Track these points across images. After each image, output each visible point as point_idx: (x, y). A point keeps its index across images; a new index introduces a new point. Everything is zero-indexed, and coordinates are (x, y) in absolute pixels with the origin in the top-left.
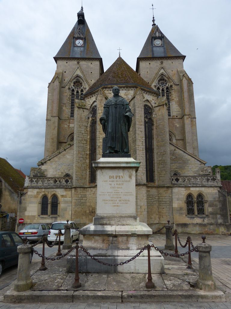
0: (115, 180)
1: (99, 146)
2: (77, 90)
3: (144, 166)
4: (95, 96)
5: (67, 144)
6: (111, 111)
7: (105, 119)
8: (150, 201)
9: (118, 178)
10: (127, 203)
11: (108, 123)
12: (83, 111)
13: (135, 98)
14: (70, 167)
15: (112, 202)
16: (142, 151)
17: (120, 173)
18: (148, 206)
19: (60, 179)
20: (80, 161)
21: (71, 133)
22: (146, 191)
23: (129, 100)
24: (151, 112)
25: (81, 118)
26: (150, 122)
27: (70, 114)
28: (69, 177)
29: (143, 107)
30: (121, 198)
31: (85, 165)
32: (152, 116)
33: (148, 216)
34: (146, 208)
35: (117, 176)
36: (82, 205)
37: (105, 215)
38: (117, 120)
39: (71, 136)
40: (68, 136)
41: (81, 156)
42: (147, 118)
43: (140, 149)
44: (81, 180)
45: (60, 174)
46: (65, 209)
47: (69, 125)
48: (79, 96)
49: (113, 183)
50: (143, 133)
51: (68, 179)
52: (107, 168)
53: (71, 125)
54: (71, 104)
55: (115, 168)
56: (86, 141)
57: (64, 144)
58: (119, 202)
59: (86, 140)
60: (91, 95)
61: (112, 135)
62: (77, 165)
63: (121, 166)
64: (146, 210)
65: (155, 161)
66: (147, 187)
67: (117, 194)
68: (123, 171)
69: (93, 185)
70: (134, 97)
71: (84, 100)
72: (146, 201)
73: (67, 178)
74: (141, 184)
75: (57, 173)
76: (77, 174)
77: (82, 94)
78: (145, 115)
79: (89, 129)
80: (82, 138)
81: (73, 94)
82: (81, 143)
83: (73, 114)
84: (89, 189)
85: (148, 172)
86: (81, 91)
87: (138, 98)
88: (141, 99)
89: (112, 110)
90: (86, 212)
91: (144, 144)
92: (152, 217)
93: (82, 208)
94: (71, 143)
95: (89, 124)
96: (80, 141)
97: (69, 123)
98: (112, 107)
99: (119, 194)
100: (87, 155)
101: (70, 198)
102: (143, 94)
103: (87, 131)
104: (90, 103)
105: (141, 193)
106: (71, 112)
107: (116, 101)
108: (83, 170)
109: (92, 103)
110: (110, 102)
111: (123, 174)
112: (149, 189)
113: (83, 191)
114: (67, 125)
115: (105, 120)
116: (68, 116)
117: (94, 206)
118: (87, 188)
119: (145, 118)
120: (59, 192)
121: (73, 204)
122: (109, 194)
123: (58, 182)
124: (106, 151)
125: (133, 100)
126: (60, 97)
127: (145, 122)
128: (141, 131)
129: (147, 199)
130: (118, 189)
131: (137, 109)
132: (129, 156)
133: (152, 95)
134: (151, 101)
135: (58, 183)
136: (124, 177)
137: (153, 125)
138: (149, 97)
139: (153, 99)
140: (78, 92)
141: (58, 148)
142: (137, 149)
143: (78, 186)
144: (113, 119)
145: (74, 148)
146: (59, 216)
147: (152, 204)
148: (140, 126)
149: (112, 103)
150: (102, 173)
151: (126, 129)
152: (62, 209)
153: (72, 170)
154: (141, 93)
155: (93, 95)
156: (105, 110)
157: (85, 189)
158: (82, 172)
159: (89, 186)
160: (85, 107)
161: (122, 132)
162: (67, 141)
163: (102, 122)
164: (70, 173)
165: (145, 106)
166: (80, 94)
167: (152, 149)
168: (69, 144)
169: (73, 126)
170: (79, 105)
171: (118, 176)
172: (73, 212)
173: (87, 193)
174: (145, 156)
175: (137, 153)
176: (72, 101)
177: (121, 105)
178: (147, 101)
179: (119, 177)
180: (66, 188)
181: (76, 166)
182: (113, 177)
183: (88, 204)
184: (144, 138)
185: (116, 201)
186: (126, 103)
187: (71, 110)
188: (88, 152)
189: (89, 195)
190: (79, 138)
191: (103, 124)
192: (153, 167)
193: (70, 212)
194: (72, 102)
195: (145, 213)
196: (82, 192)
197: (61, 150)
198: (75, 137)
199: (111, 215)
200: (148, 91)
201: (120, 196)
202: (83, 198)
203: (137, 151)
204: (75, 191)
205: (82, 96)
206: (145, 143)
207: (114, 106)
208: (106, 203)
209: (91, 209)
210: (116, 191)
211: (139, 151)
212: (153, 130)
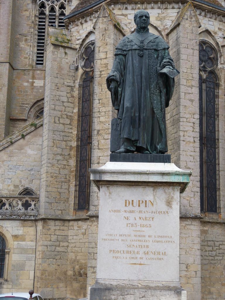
0: (137, 208)
1: (99, 131)
2: (51, 4)
3: (197, 176)
4: (91, 20)
5: (28, 123)
6: (130, 64)
7: (118, 80)
8: (207, 253)
9: (143, 206)
10: (160, 259)
11: (123, 89)
12: (66, 53)
13: (181, 27)
14: (33, 174)
15: (128, 255)
16: (192, 145)
17: (148, 194)
18: (202, 264)
19: (12, 199)
20: (55, 162)
21: (36, 101)
22: (199, 233)
23: (167, 31)
24: (214, 58)
25: (60, 68)
26: (211, 80)
27: (35, 58)
28: (31, 196)
29: (197, 47)
30: (147, 247)
31: (66, 172)
32: (217, 65)
33: (202, 287)
34: (200, 269)
35: (141, 202)
36: (58, 257)
37: (114, 283)
38: (144, 84)
39: (36, 105)
40: (29, 106)
41: (59, 151)
42: (205, 71)
43: (188, 139)
44: (57, 203)
45: (12, 188)
46: (21, 267)
47: (33, 83)
48: (54, 19)
49: (131, 216)
50: (197, 104)
51: (29, 200)
52: (120, 183)
53: (38, 83)
54: (39, 36)
55: (136, 184)
56: (70, 118)
57: (22, 125)
58: (144, 256)
59: (71, 116)
60: (83, 18)
61: (132, 115)
62: (50, 171)
63: (150, 180)
64: (199, 274)
65: (220, 165)
66: (201, 222)
67: (140, 238)
68: (154, 190)
69: (83, 214)
70: (179, 25)
71: (68, 29)
72: (198, 253)
73: (27, 199)
74: (188, 216)
75: (6, 187)
76: (49, 189)
77: (62, 14)
78: (200, 64)
79: (76, 93)
80: (62, 111)
81: (42, 13)
82: (60, 123)
83: (43, 57)
84: (75, 223)
85: (205, 190)
86: (60, 8)
87: (187, 25)
88: (192, 30)
89: (133, 61)
90: (65, 273)
91: (197, 129)
92: (213, 289)
93: (59, 265)
94: (37, 122)
95: (78, 81)
96: (57, 119)
97: (33, 78)
98: (132, 54)
99: (143, 239)
100: (71, 150)
101: (32, 241)
102: (197, 18)
103: (73, 97)
104: (80, 35)
105: (187, 236)
106: (38, 53)
107: (142, 42)
108: (62, 182)
109: (84, 36)
110: (129, 44)
111: (154, 196)
112: (205, 228)
113: (62, 228)
114: (28, 82)
115: (117, 82)
116: (31, 63)
117: (83, 262)
118: (69, 221)
119: (200, 70)
120: (9, 229)
121: (39, 255)
122: (123, 238)
123: (7, 206)
124: (119, 149)
125: (175, 31)
126: (13, 19)
127: (202, 81)
128: (192, 101)
129: (202, 250)
130: (143, 229)
131: (183, 51)
132: (167, 160)
133: (218, 19)
134: (216, 33)
135: (7, 209)
136: (157, 204)
137: (218, 85)
138: (211, 23)
139: (219, 29)
140: (52, 9)
141: (8, 133)
142: (182, 138)
143: (50, 217)
144: (136, 81)
145: (44, 134)
146: (7, 281)
147: (212, 262)
148: (189, 89)
149: (132, 46)
150: (110, 193)
151: (161, 102)
152: (13, 266)
153: (38, 182)
154: (193, 14)
155: (88, 19)
156: (117, 60)
157: (66, 224)
158: (60, 187)
159: (74, 218)
160: (69, 45)
161: (153, 109)
162: (28, 117)
163: (112, 85)
164: (33, 187)
165: (202, 43)
166: (57, 14)
167: (215, 139)
168: (32, 125)
169: (42, 85)
170: (57, 40)
171: (143, 202)
172: (38, 274)
173: (70, 233)
174: (198, 154)
175: (182, 148)
176: (39, 29)
177: (153, 51)
178: (207, 32)
179: (144, 204)
180: (24, 220)
181: (47, 172)
182: (132, 204)
183: (71, 256)
184: (197, 116)
185: (138, 253)
186: (163, 47)
187: (38, 50)
188: (74, 144)
189: (75, 237)
190: (55, 112)
191: (113, 90)
192: (216, 180)
193: (32, 273)
194: (39, 32)
195: (197, 281)
196: (59, 230)
197: (14, 136)
198: (46, 110)
199: (126, 282)
200: (210, 11)
201: (145, 244)
202: (61, 243)
203: (182, 143)
204: (43, 227)
205: (62, 19)
206: (198, 125)
207: (137, 51)
208: (117, 258)
209: (77, 267)
210: (138, 233)
211: (184, 143)
212: (218, 97)
